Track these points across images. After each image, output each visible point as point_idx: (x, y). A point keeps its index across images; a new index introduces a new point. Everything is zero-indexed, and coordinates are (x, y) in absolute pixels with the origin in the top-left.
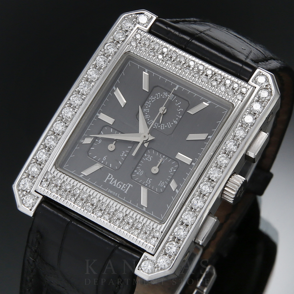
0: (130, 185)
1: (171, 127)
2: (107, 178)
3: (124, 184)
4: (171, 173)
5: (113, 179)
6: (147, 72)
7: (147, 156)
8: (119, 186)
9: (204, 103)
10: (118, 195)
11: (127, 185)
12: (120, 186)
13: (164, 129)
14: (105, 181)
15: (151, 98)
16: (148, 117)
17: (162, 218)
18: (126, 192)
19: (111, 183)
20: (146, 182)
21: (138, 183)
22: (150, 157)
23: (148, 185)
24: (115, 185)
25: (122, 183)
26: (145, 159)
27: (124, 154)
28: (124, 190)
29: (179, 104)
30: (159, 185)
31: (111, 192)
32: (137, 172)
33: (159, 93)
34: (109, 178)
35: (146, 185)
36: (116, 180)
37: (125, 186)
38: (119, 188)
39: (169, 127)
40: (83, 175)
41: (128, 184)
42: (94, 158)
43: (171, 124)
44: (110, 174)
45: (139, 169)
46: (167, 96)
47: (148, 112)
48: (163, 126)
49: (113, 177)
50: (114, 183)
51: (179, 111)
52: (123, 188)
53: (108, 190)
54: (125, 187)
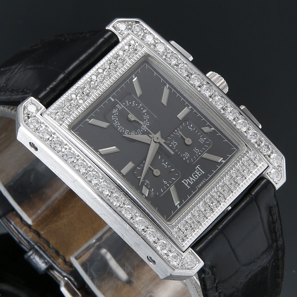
0: (197, 167)
1: (148, 116)
2: (186, 185)
3: (196, 172)
4: (193, 129)
5: (188, 180)
6: (89, 120)
7: (171, 145)
8: (196, 177)
9: (134, 80)
10: (205, 180)
11: (197, 170)
12: (196, 175)
13: (149, 123)
14: (189, 187)
15: (115, 124)
16: (133, 133)
17: (235, 149)
18: (203, 173)
19: (192, 182)
20: (197, 153)
21: (196, 160)
22: (174, 143)
23: (200, 152)
24: (195, 180)
25: (194, 173)
26: (175, 147)
27: (165, 164)
28: (201, 174)
29: (127, 103)
30: (202, 143)
31: (200, 185)
32: (185, 158)
33: (112, 116)
34: (186, 184)
35: (199, 153)
36: (190, 177)
37: (197, 171)
38: (198, 177)
39: (148, 118)
40: (178, 205)
41: (196, 168)
42: (162, 191)
43: (146, 115)
44: (183, 182)
45: (183, 155)
46: (116, 111)
47: (128, 131)
48: (146, 123)
49: (186, 180)
50: (192, 180)
51: (135, 105)
52: (199, 173)
53: (198, 187)
54: (199, 172)
